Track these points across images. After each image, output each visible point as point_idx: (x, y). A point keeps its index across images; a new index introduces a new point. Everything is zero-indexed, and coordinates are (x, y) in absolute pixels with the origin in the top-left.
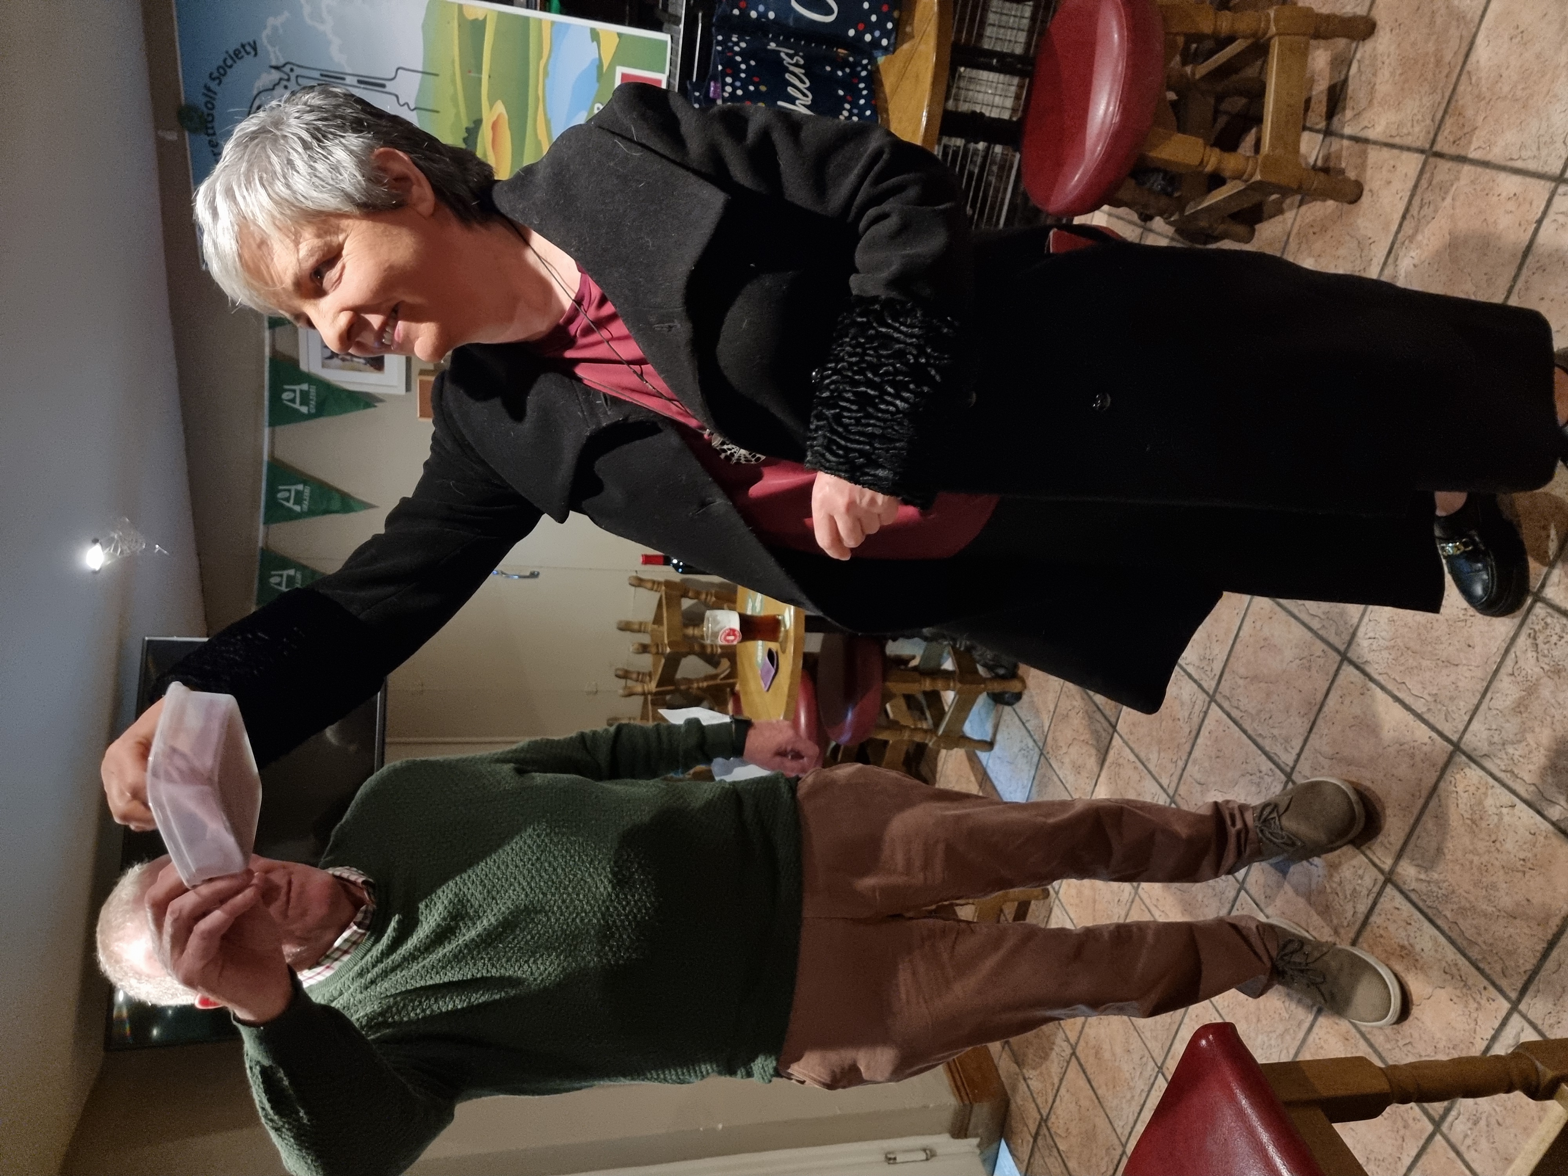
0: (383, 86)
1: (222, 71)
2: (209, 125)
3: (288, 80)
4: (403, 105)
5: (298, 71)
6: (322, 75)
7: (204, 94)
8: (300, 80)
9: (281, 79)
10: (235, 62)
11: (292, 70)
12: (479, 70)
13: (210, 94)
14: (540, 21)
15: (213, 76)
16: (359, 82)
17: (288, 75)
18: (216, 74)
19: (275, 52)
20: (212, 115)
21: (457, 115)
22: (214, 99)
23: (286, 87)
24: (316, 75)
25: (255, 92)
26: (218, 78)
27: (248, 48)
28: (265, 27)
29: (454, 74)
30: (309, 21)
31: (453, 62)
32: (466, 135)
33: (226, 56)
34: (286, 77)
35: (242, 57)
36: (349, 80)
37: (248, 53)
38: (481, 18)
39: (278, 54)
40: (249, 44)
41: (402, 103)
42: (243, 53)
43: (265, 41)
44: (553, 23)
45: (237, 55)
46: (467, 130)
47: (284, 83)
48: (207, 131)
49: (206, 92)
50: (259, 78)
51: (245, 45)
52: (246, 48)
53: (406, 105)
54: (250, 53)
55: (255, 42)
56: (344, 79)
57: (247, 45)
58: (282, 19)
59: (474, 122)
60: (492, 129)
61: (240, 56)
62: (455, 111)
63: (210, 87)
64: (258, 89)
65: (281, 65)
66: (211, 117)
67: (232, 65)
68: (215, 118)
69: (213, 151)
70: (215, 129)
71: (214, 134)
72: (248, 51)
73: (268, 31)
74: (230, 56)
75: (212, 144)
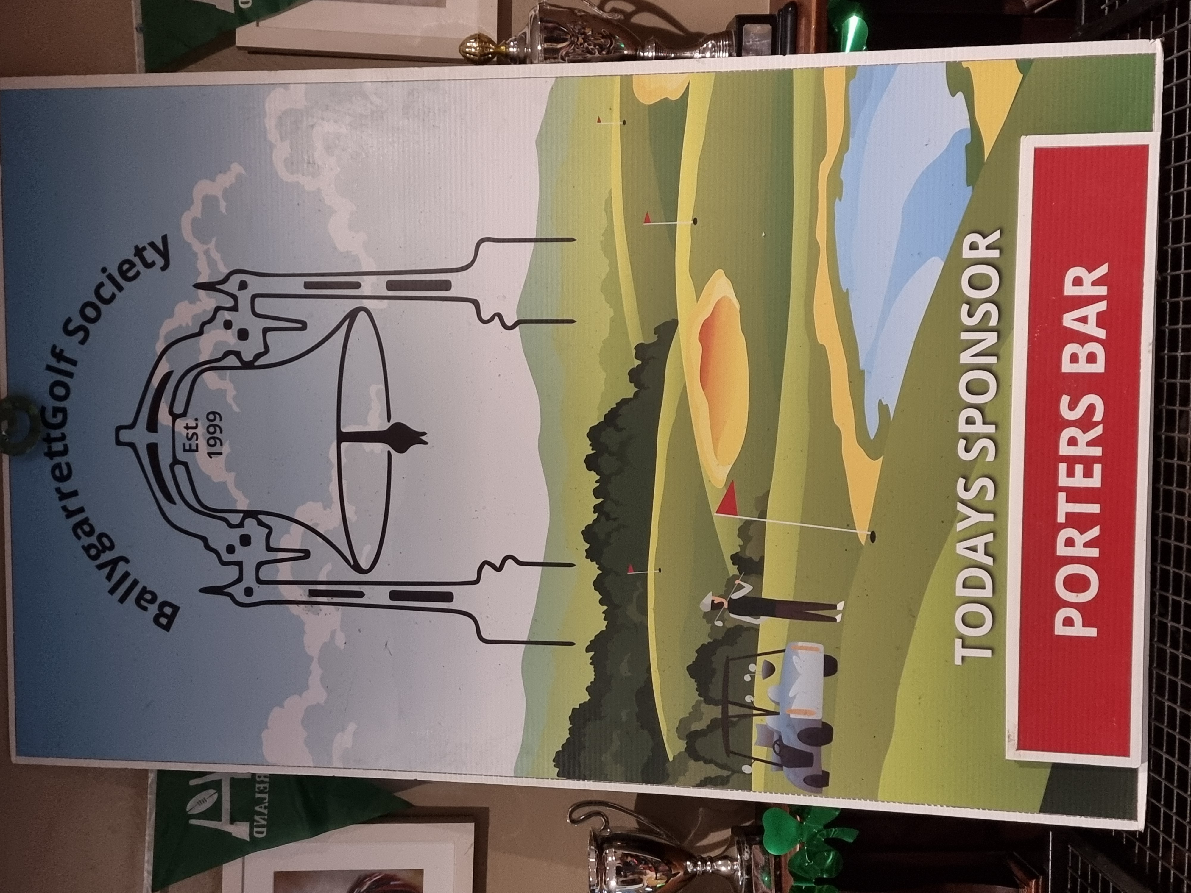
0: (446, 285)
1: (90, 312)
2: (56, 433)
3: (235, 309)
4: (492, 319)
5: (256, 285)
6: (307, 285)
7: (49, 368)
8: (261, 306)
9: (218, 309)
10: (120, 288)
11: (243, 286)
12: (671, 212)
13: (63, 366)
14: (819, 72)
15: (71, 327)
16: (391, 286)
17: (235, 298)
18: (78, 321)
19: (207, 253)
20: (64, 411)
21: (619, 322)
22: (70, 375)
23: (228, 325)
24: (297, 286)
25: (160, 347)
26: (80, 328)
27: (150, 255)
28: (188, 203)
29: (609, 232)
30: (284, 174)
31: (609, 202)
32: (640, 362)
33: (103, 278)
34: (230, 303)
35: (138, 275)
36: (368, 285)
37: (149, 265)
38: (675, 96)
39: (216, 256)
40: (152, 245)
41: (486, 317)
42: (140, 266)
43: (187, 233)
44: (851, 71)
45: (126, 272)
46: (641, 350)
47: (227, 315)
48: (50, 448)
49: (53, 363)
50: (171, 315)
51: (144, 249)
52: (145, 254)
53: (497, 318)
54: (153, 264)
55: (165, 238)
56: (357, 285)
57: (148, 248)
58: (225, 180)
59: (657, 330)
60: (701, 339)
61: (131, 274)
62: (611, 313)
63: (62, 351)
64: (166, 336)
65: (221, 277)
66: (60, 417)
67: (113, 296)
68: (69, 418)
69: (58, 490)
70: (67, 442)
71: (65, 452)
72: (150, 261)
73: (196, 210)
74: (110, 277)
75: (57, 473)
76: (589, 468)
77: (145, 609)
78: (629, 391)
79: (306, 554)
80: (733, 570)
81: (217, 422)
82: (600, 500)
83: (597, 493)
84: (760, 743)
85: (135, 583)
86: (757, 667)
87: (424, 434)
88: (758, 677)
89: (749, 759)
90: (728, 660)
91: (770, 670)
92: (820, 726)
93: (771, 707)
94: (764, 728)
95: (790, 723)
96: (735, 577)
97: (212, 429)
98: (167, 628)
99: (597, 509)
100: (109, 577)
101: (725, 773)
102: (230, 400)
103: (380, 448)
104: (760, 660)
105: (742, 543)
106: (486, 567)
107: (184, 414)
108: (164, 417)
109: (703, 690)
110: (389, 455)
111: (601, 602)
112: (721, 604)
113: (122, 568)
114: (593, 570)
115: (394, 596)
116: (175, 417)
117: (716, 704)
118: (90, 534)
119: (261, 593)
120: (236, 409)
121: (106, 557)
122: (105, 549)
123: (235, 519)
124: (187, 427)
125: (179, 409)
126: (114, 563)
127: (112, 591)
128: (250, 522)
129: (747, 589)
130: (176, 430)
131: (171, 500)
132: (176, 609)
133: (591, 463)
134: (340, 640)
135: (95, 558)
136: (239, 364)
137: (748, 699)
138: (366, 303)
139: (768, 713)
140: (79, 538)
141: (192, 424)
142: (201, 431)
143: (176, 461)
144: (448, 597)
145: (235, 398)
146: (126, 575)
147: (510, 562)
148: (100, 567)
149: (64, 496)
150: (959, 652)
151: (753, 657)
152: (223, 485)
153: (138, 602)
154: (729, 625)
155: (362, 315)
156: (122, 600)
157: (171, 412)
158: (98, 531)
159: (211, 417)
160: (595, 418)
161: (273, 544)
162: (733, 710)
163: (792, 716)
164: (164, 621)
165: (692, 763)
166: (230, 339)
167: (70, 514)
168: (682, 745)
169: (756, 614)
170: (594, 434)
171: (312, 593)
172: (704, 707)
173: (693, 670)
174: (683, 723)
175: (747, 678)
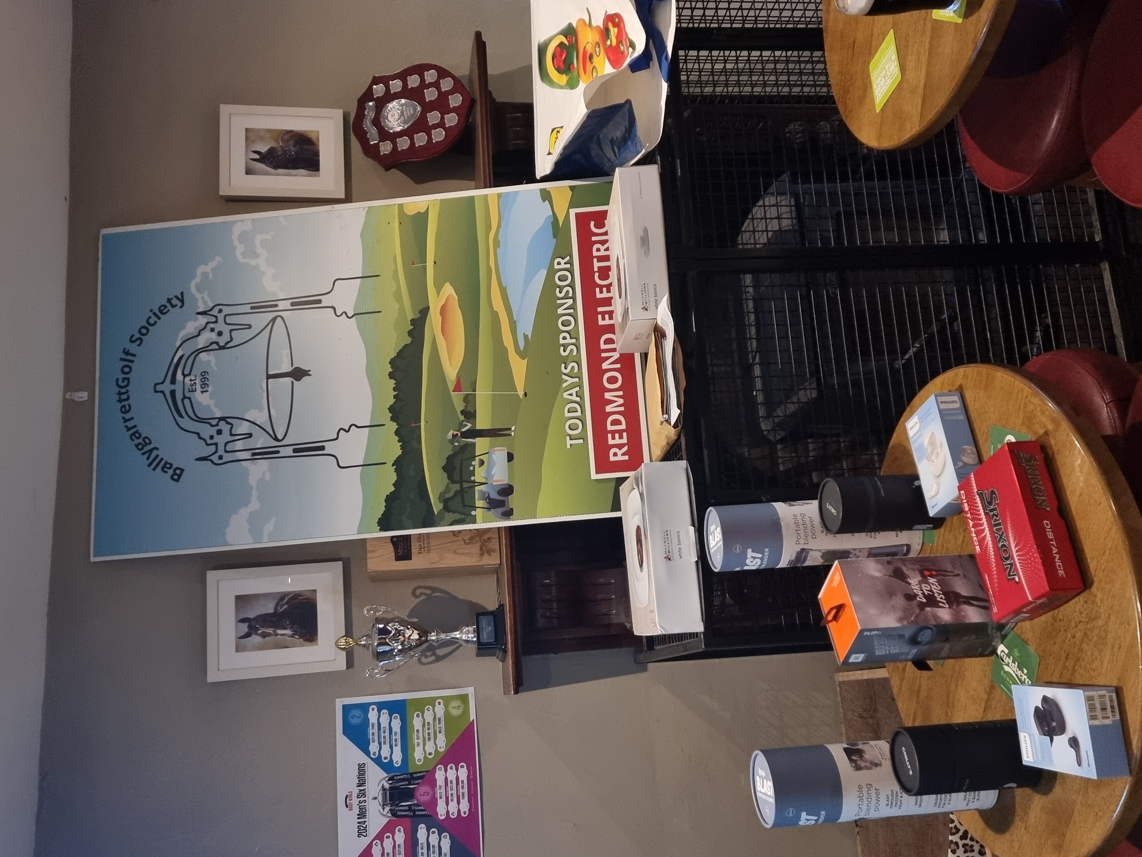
0: (320, 302)
1: (144, 331)
2: (123, 390)
3: (216, 322)
4: (341, 315)
5: (226, 310)
6: (252, 308)
7: (122, 359)
8: (229, 320)
9: (208, 323)
10: (159, 318)
11: (220, 311)
12: (423, 259)
13: (129, 357)
14: (485, 197)
15: (133, 339)
16: (293, 304)
17: (216, 317)
18: (137, 335)
19: (203, 298)
20: (128, 379)
21: (402, 310)
22: (132, 361)
23: (212, 330)
24: (247, 309)
25: (178, 344)
26: (138, 339)
27: (175, 301)
28: (194, 276)
29: (396, 271)
30: (241, 260)
31: (395, 259)
32: (411, 327)
33: (151, 314)
34: (214, 319)
35: (169, 310)
36: (282, 305)
37: (174, 306)
38: (423, 211)
39: (207, 299)
40: (176, 297)
41: (338, 314)
42: (169, 307)
43: (193, 290)
44: (500, 195)
45: (162, 310)
46: (413, 322)
47: (212, 326)
48: (120, 398)
49: (124, 356)
50: (183, 327)
51: (172, 299)
52: (172, 301)
53: (344, 314)
54: (176, 305)
55: (182, 293)
56: (276, 306)
57: (175, 299)
58: (212, 265)
59: (420, 312)
60: (441, 314)
61: (164, 311)
62: (397, 306)
63: (128, 350)
64: (181, 339)
65: (209, 309)
66: (126, 382)
67: (156, 322)
68: (131, 382)
69: (123, 418)
70: (129, 394)
71: (128, 399)
72: (174, 304)
73: (198, 279)
74: (155, 314)
75: (123, 410)
76: (391, 378)
77: (166, 472)
78: (408, 340)
79: (250, 435)
80: (462, 418)
81: (206, 376)
82: (396, 393)
83: (394, 389)
84: (478, 500)
85: (162, 459)
86: (476, 463)
87: (310, 371)
88: (477, 467)
89: (474, 508)
90: (462, 461)
91: (482, 463)
92: (507, 486)
93: (484, 481)
94: (481, 491)
95: (493, 487)
96: (463, 421)
97: (203, 380)
98: (177, 481)
99: (395, 397)
100: (148, 458)
101: (463, 517)
102: (213, 365)
103: (288, 380)
104: (477, 459)
105: (465, 404)
106: (342, 432)
107: (189, 374)
108: (179, 376)
109: (450, 478)
110: (292, 383)
111: (399, 441)
112: (457, 434)
113: (155, 453)
114: (394, 426)
115: (295, 451)
116: (185, 376)
117: (457, 483)
118: (139, 438)
119: (227, 457)
120: (216, 369)
121: (146, 449)
122: (146, 444)
123: (214, 422)
124: (191, 380)
125: (187, 372)
126: (151, 451)
127: (149, 465)
128: (222, 423)
129: (469, 426)
130: (185, 382)
131: (182, 417)
132: (182, 470)
133: (391, 376)
134: (268, 477)
135: (140, 450)
136: (217, 347)
137: (472, 478)
138: (281, 313)
139: (482, 484)
140: (133, 440)
141: (193, 378)
142: (198, 381)
143: (185, 397)
144: (323, 448)
145: (216, 364)
146: (157, 456)
147: (353, 427)
148: (143, 454)
149: (126, 420)
150: (569, 442)
151: (473, 458)
152: (208, 406)
153: (163, 470)
154: (461, 444)
155: (279, 318)
156: (154, 469)
157: (183, 374)
158: (143, 436)
159: (203, 374)
160: (393, 355)
161: (234, 432)
162: (465, 485)
163: (494, 484)
164: (176, 477)
165: (447, 514)
166: (213, 336)
167: (129, 429)
168: (441, 506)
169: (474, 437)
170: (392, 362)
171: (254, 454)
172: (451, 485)
173: (445, 468)
174: (442, 494)
175: (471, 468)
